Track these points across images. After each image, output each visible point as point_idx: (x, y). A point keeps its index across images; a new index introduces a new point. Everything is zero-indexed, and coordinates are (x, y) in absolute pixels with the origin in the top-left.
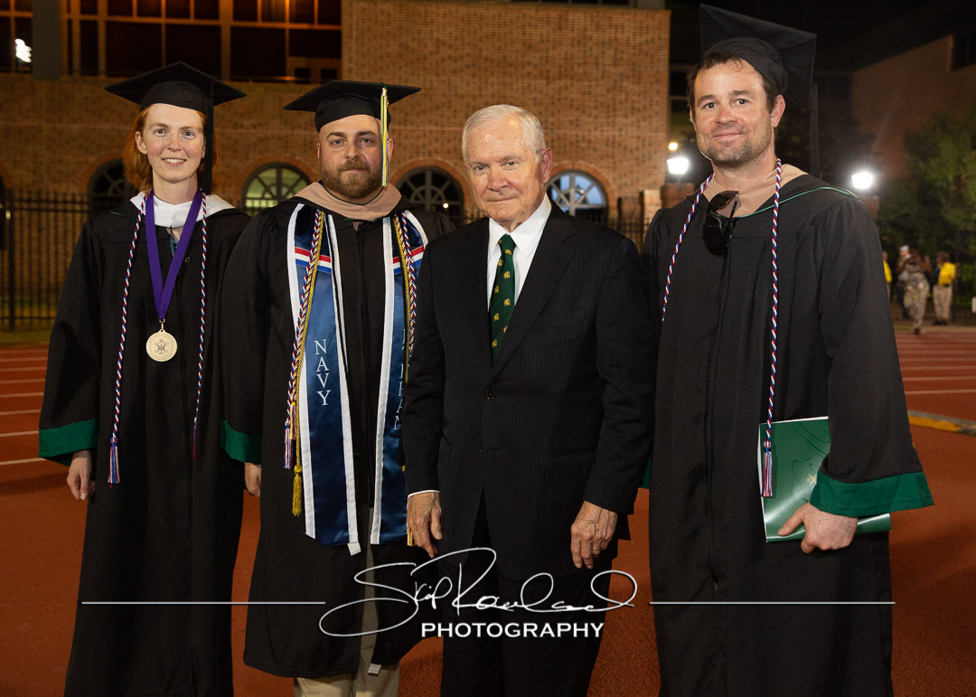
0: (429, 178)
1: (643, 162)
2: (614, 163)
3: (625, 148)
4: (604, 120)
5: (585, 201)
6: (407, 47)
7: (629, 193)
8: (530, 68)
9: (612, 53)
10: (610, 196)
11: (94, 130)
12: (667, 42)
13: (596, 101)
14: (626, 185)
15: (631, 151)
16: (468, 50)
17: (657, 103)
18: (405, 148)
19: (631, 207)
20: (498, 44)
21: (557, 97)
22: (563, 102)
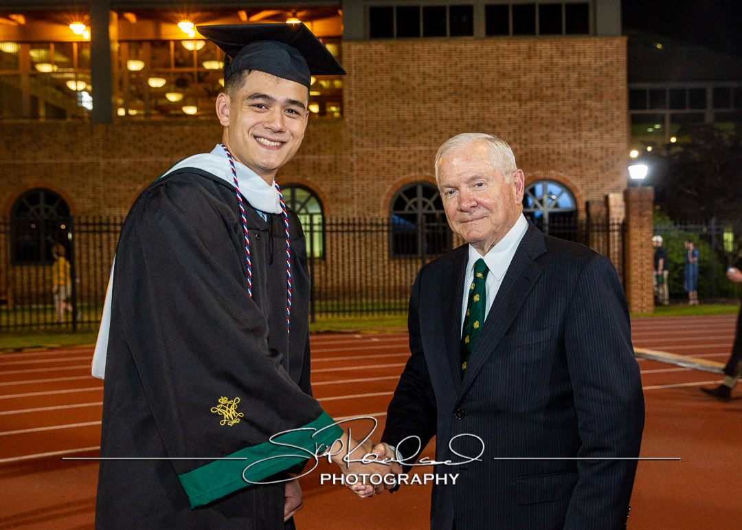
0: (420, 191)
1: (608, 169)
2: (582, 171)
3: (591, 158)
4: (571, 135)
5: (557, 206)
6: (398, 80)
7: (596, 196)
8: (504, 93)
9: (576, 75)
10: (579, 200)
11: (140, 163)
12: (625, 64)
13: (563, 118)
14: (592, 189)
15: (596, 160)
16: (450, 80)
17: (618, 117)
18: (399, 166)
19: (598, 209)
20: (476, 73)
21: (529, 117)
22: (534, 120)
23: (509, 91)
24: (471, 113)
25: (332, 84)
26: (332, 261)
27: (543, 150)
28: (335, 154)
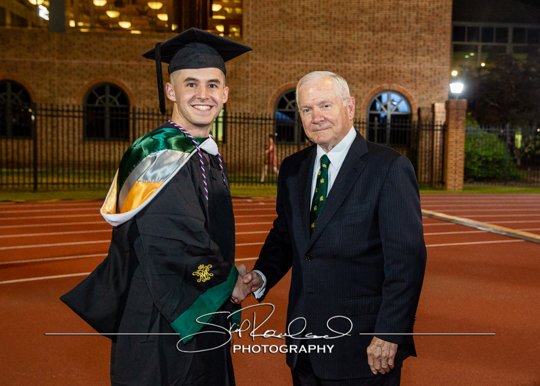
1: (435, 85)
2: (416, 85)
3: (423, 76)
4: (410, 58)
5: (397, 110)
6: (284, 11)
7: (425, 104)
8: (363, 25)
9: (415, 14)
10: (413, 107)
11: (87, 64)
12: (451, 7)
13: (405, 46)
14: (423, 99)
15: (427, 78)
16: (322, 13)
17: (444, 47)
18: (283, 76)
19: (427, 114)
20: (342, 9)
21: (379, 43)
22: (383, 46)
23: (366, 23)
24: (337, 38)
25: (234, 11)
26: (231, 144)
27: (388, 68)
28: (236, 64)
